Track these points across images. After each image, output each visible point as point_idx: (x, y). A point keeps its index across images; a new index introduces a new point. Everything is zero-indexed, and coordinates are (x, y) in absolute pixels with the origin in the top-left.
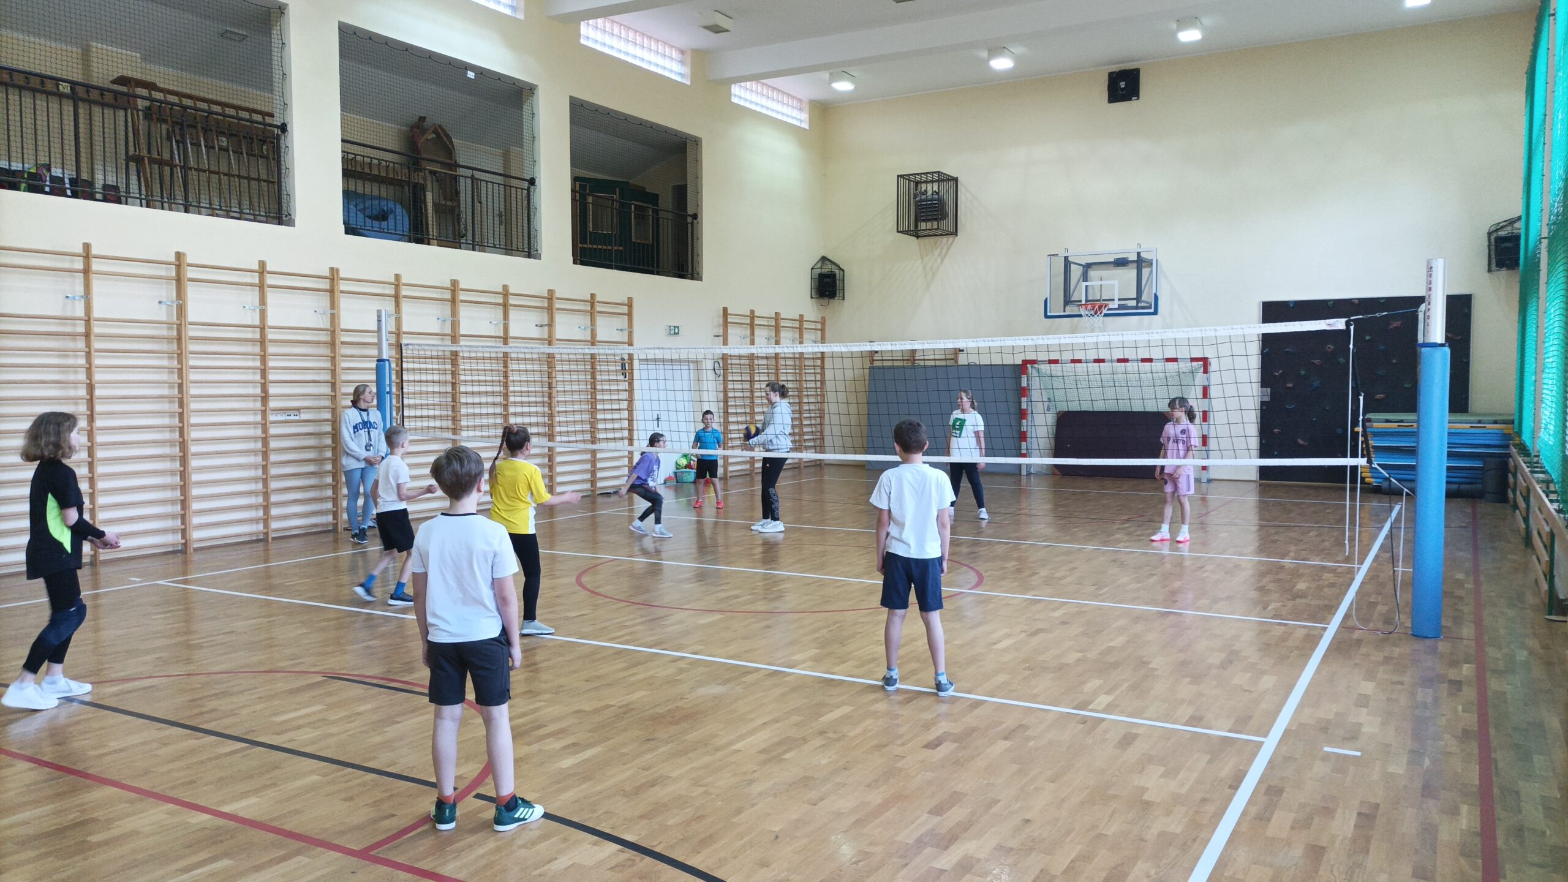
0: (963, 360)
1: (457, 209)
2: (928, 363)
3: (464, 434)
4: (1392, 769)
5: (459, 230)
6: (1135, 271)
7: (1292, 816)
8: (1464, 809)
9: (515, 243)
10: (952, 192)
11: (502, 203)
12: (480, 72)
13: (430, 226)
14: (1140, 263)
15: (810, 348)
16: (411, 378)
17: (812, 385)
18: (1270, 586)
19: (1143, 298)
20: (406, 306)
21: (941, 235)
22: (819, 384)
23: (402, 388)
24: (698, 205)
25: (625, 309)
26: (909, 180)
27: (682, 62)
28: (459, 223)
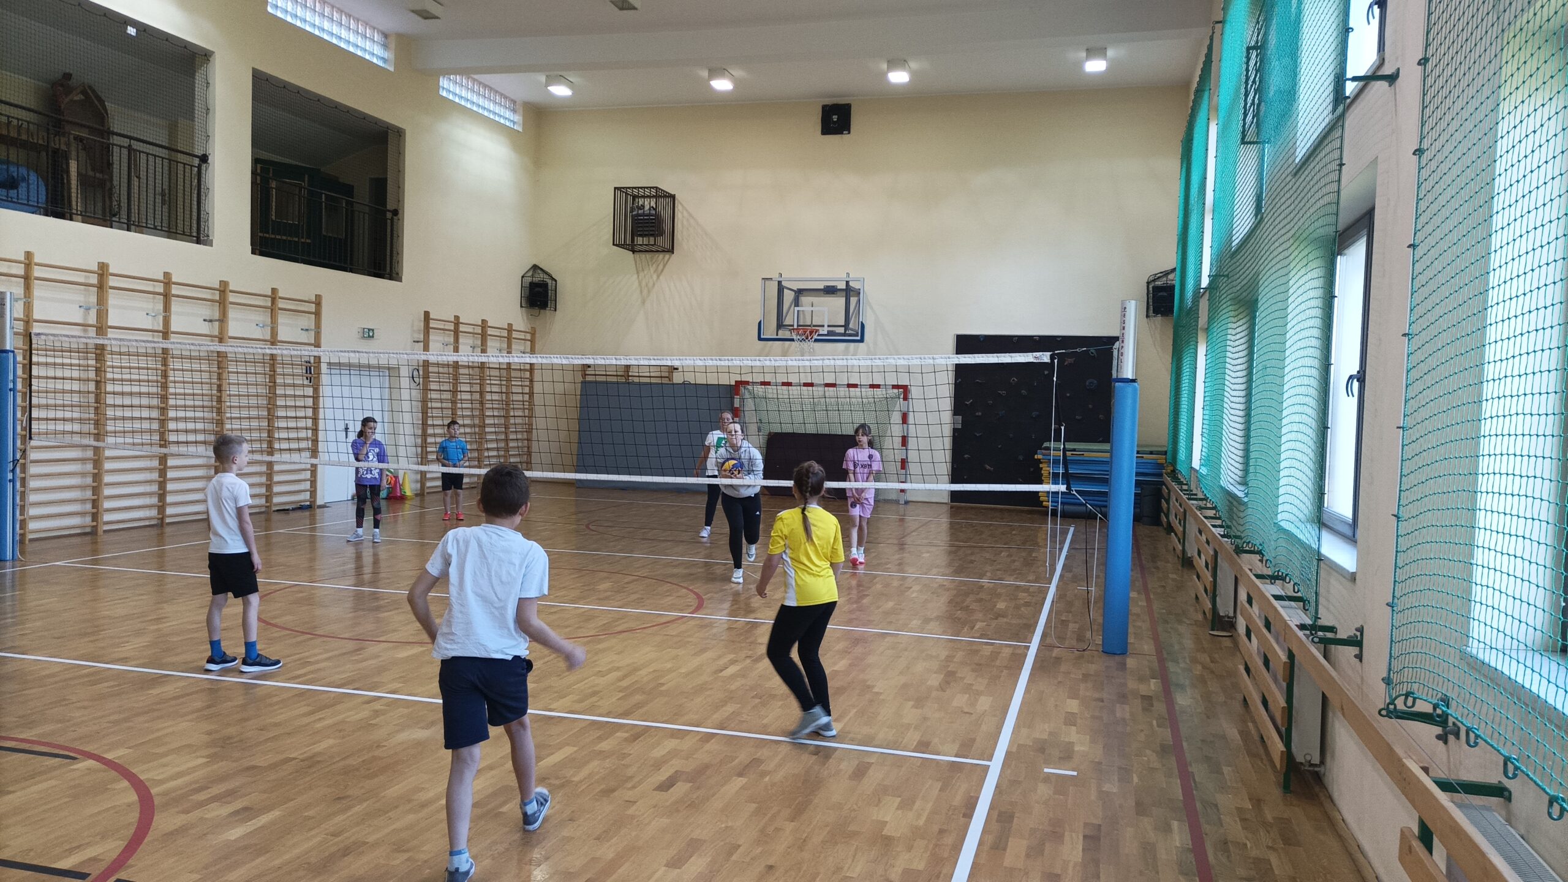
0: (678, 378)
1: (108, 184)
2: (643, 380)
3: (110, 440)
4: (1106, 787)
5: (111, 206)
6: (844, 299)
7: (1025, 843)
8: (1175, 824)
9: (180, 226)
10: (669, 211)
11: (166, 180)
12: (143, 28)
13: (74, 199)
14: (849, 292)
15: (518, 358)
16: (43, 373)
17: (520, 398)
18: (974, 606)
19: (851, 326)
20: (38, 290)
21: (658, 251)
22: (527, 397)
23: (30, 385)
24: (400, 200)
25: (312, 307)
26: (626, 193)
27: (385, 46)
28: (110, 198)
